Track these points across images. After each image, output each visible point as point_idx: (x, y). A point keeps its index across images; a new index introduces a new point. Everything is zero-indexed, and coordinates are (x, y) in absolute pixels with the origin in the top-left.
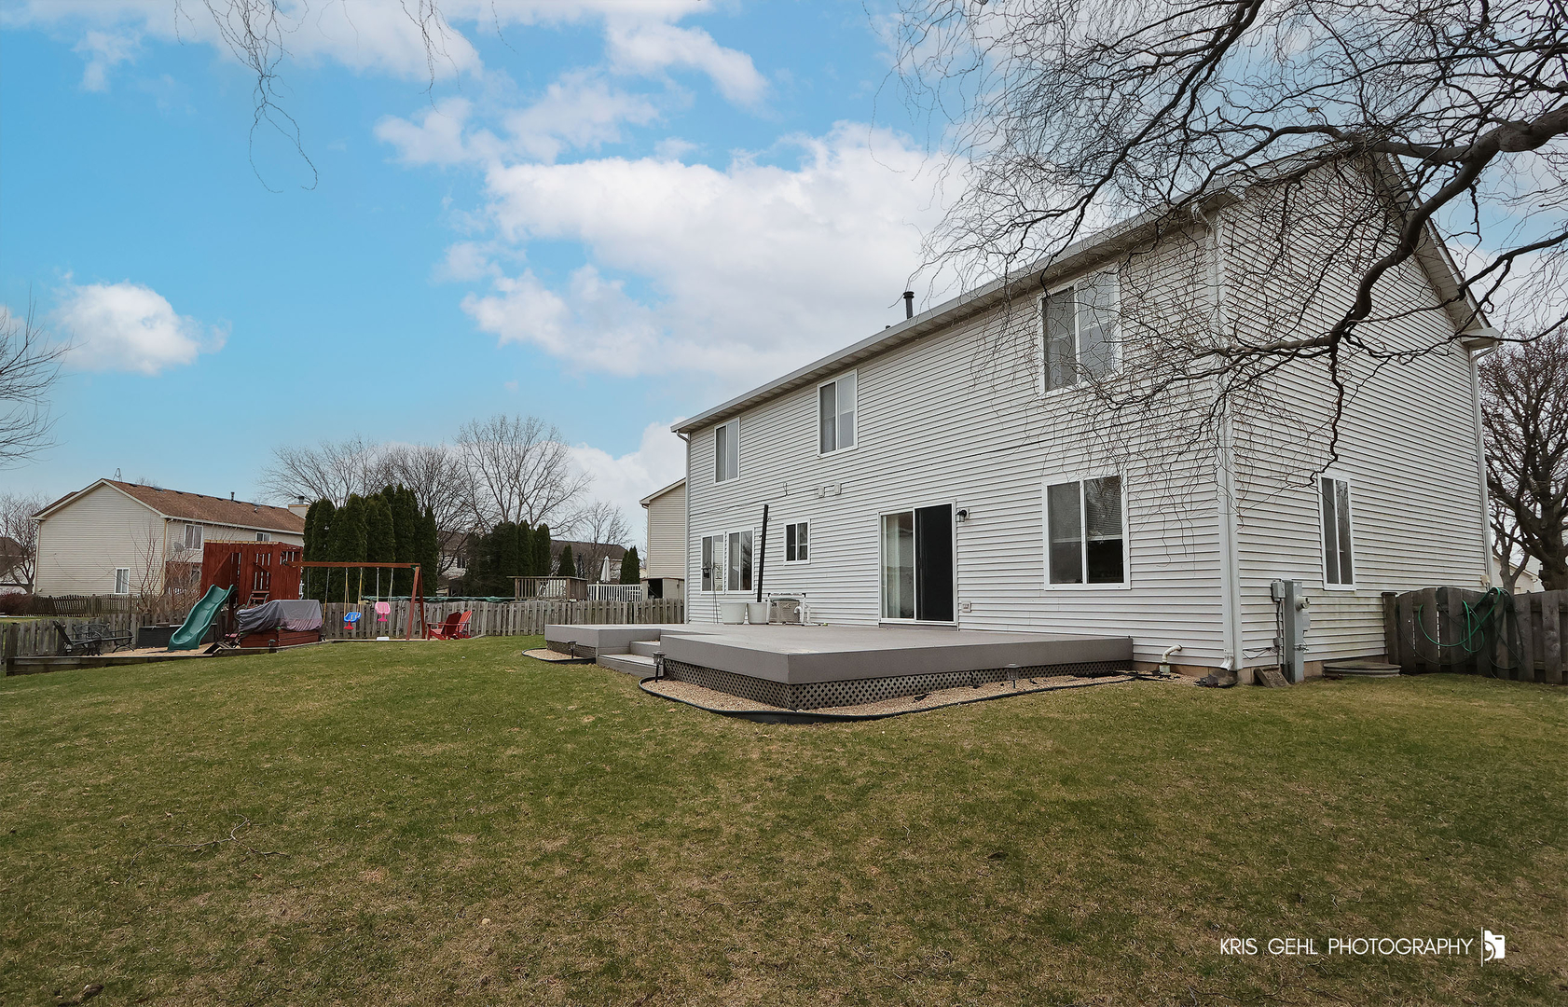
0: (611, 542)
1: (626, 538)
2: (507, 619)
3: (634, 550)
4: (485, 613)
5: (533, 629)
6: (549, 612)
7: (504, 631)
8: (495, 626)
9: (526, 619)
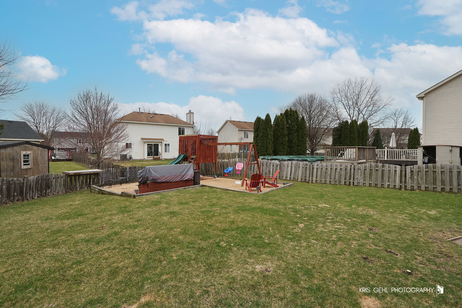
0: (403, 127)
1: (412, 124)
2: (313, 173)
3: (416, 130)
4: (301, 168)
5: (328, 180)
6: (338, 170)
7: (311, 179)
8: (306, 177)
9: (323, 173)
